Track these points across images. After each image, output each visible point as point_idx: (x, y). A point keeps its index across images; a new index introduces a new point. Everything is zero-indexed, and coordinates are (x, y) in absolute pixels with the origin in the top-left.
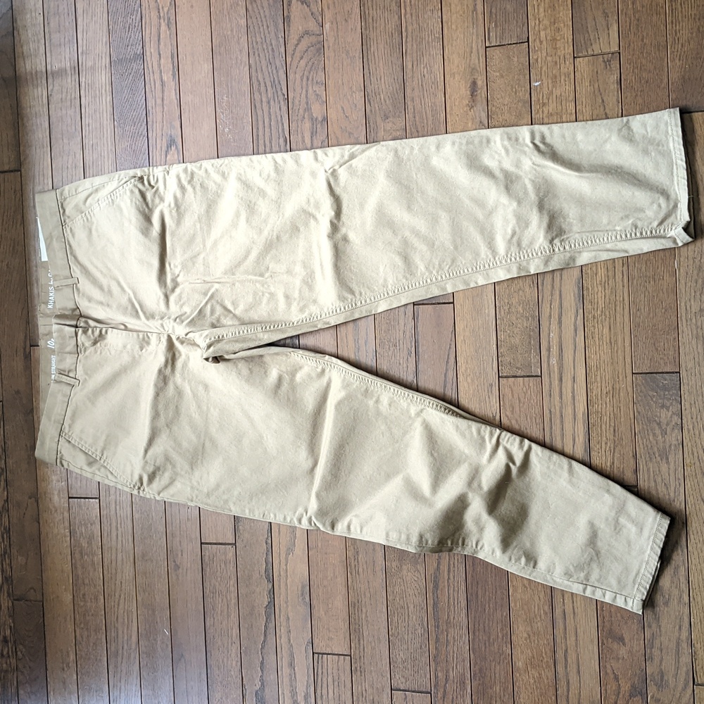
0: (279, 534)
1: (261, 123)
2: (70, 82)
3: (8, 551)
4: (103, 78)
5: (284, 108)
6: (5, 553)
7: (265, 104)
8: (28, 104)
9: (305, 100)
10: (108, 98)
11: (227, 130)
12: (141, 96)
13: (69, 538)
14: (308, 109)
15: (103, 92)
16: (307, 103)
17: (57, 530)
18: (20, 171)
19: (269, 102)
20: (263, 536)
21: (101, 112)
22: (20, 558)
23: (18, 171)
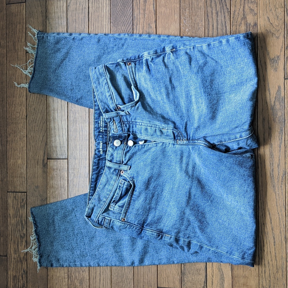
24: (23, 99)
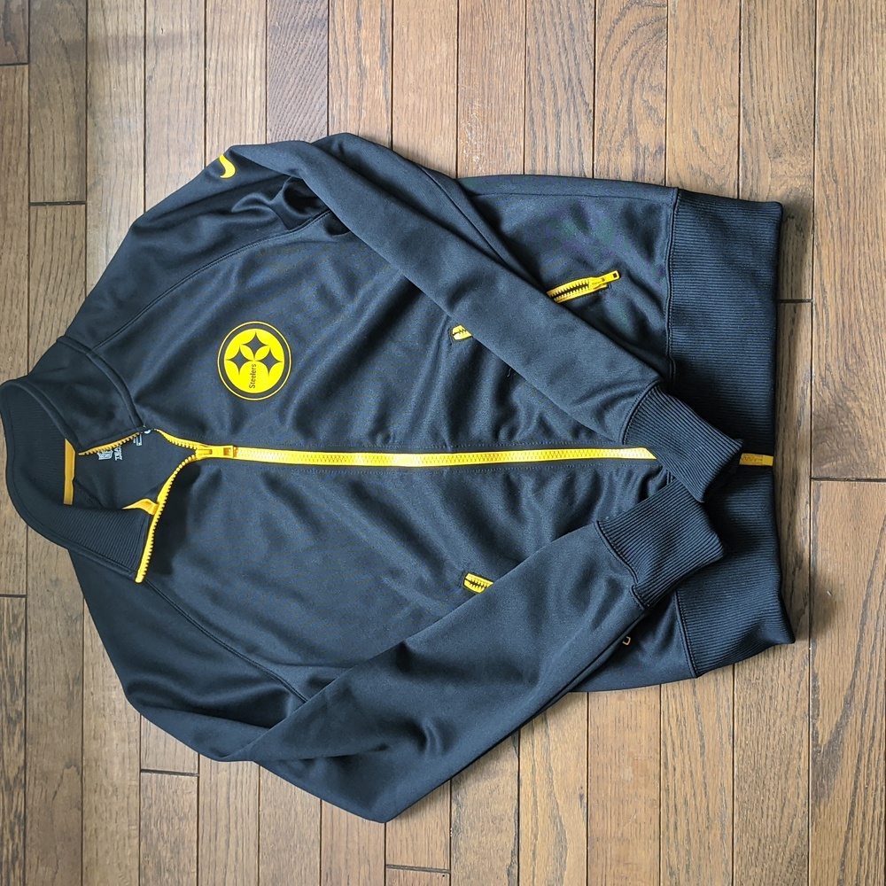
0: (534, 859)
1: (540, 150)
2: (188, 58)
3: (21, 855)
4: (251, 54)
5: (586, 128)
6: (15, 858)
7: (550, 118)
8: (107, 90)
9: (626, 116)
10: (258, 88)
11: (476, 158)
12: (320, 90)
13: (136, 841)
14: (631, 131)
15: (250, 78)
16: (630, 122)
17: (114, 826)
18: (85, 203)
19: (558, 115)
20: (502, 859)
21: (243, 111)
22: (41, 869)
23: (80, 203)
24: (20, 336)
